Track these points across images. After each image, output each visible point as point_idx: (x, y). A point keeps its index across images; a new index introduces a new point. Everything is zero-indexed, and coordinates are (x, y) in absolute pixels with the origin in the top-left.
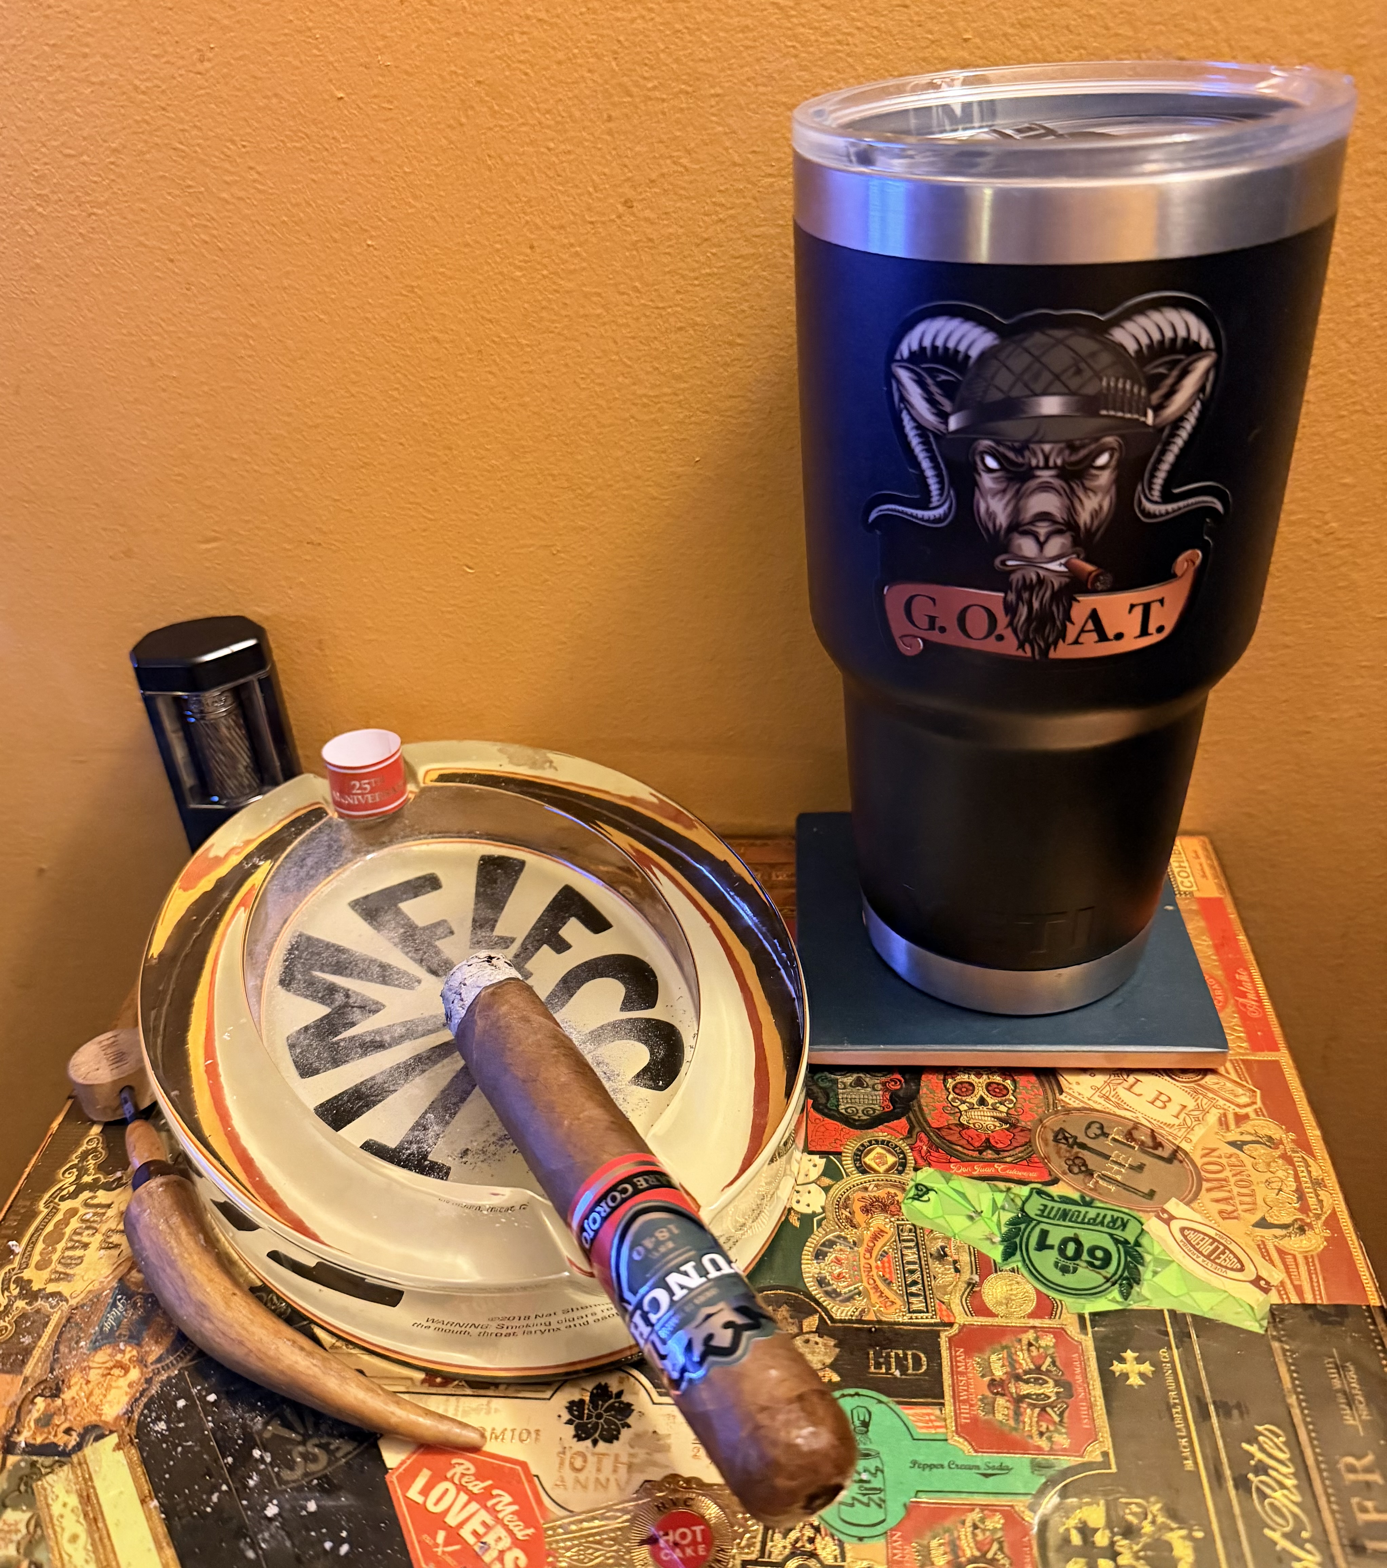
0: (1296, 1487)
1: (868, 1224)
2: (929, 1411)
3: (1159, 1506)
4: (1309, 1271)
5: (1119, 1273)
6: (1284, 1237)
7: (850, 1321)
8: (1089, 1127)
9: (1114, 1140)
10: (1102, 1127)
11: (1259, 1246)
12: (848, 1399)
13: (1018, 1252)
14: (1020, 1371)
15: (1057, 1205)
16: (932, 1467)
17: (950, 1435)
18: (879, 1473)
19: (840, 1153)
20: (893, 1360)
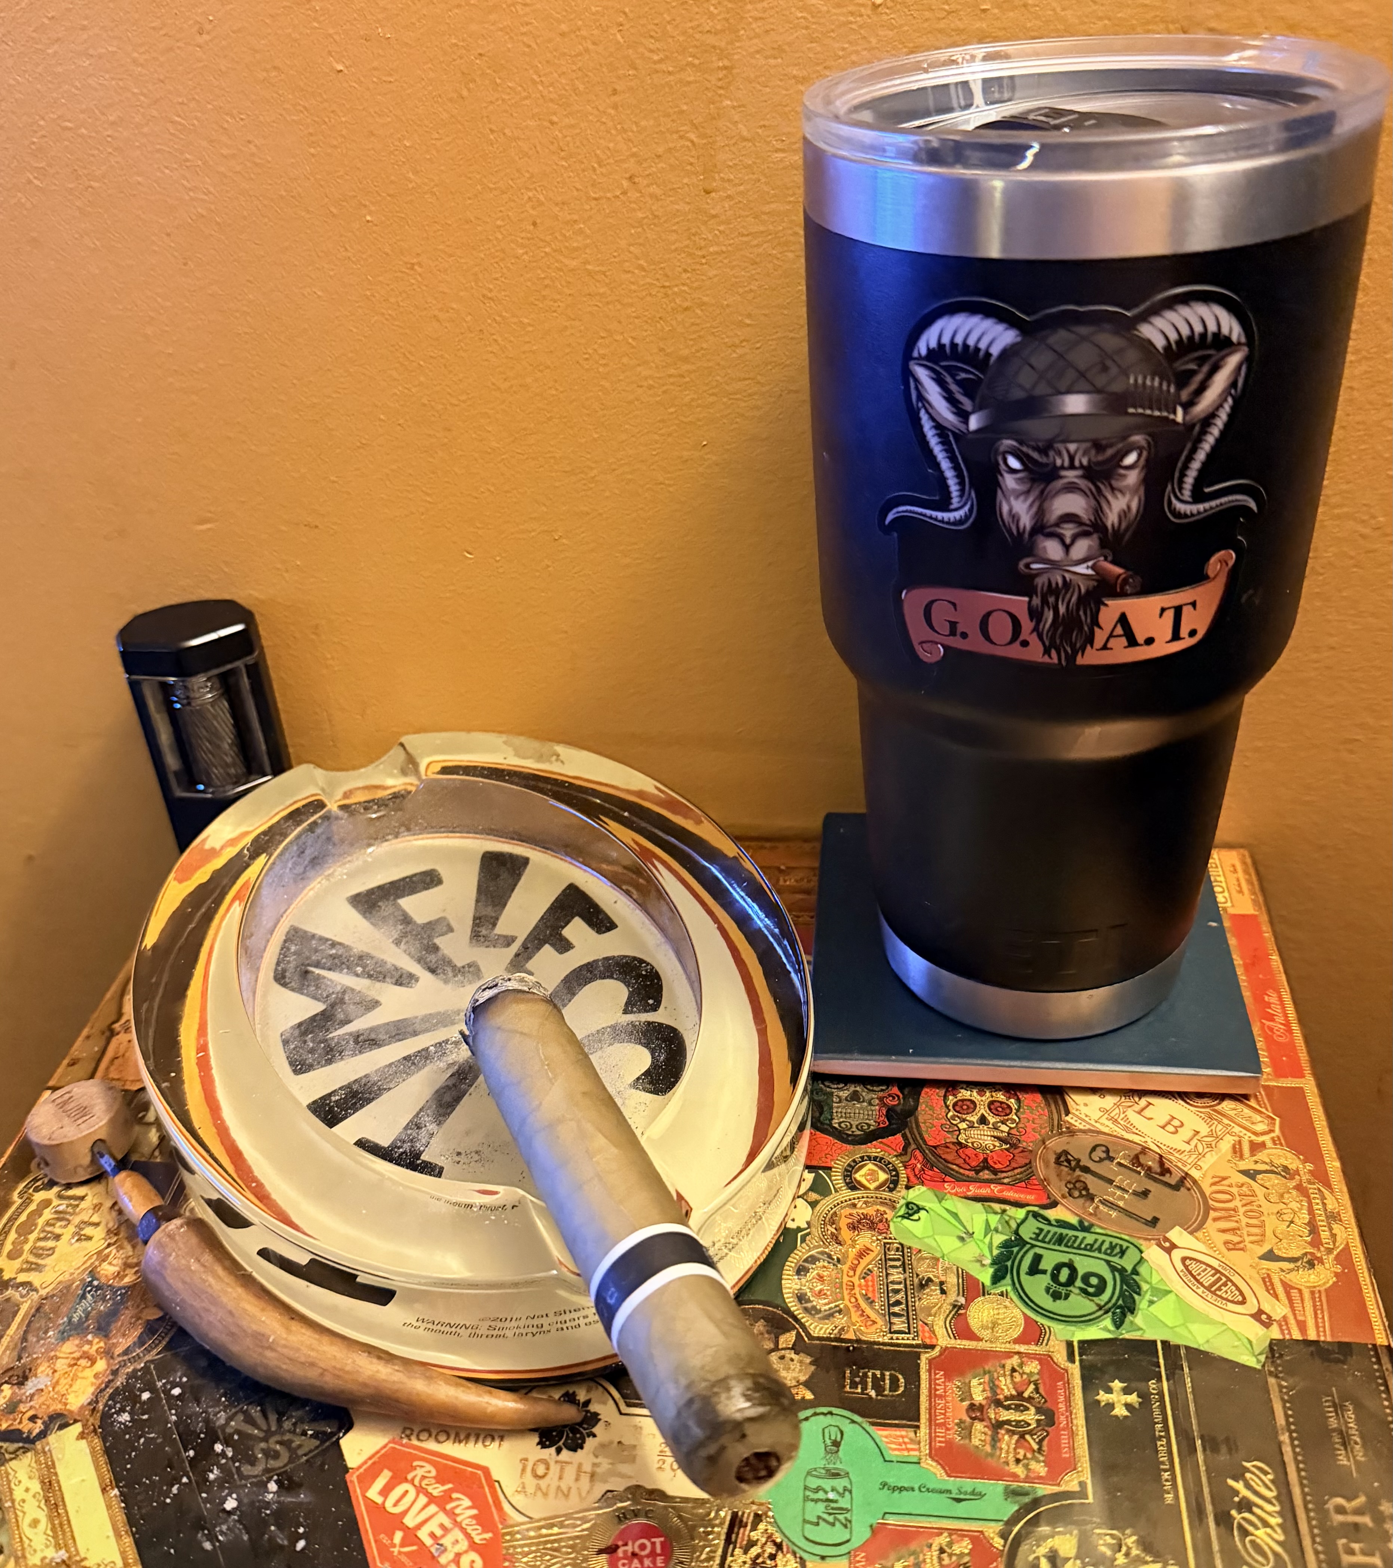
0: (1279, 1525)
1: (854, 1241)
2: (904, 1433)
3: (1134, 1538)
4: (1315, 1306)
5: (1114, 1301)
6: (1291, 1270)
7: (828, 1339)
8: (1094, 1149)
9: (1120, 1164)
10: (1107, 1151)
11: (1263, 1279)
12: (822, 1417)
13: (1009, 1276)
14: (1001, 1397)
15: (1054, 1230)
16: (901, 1489)
17: (924, 1458)
18: (847, 1493)
19: (830, 1168)
20: (869, 1380)
